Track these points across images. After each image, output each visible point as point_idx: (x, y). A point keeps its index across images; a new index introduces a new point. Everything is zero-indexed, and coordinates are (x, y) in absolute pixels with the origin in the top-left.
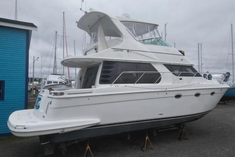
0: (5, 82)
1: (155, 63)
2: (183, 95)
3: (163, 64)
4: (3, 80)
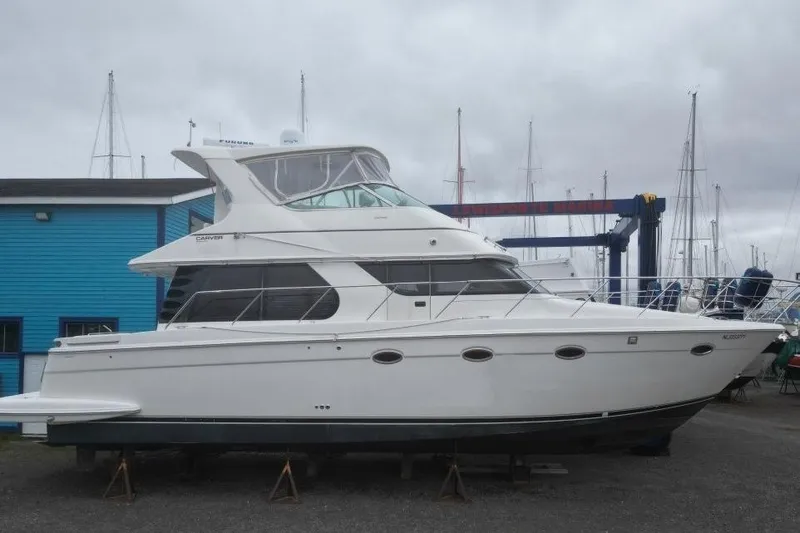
0: (120, 320)
1: (322, 261)
2: (405, 354)
3: (357, 263)
4: (116, 316)
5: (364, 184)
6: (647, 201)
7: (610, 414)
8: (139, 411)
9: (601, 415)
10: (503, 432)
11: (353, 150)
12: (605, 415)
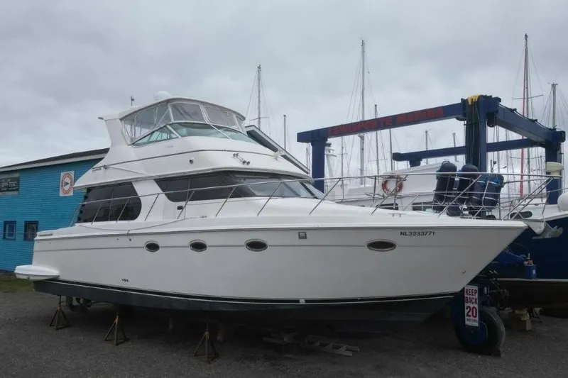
5: (170, 125)
6: (470, 103)
7: (307, 301)
8: (59, 276)
9: (298, 301)
10: (221, 308)
11: (168, 101)
12: (302, 302)
